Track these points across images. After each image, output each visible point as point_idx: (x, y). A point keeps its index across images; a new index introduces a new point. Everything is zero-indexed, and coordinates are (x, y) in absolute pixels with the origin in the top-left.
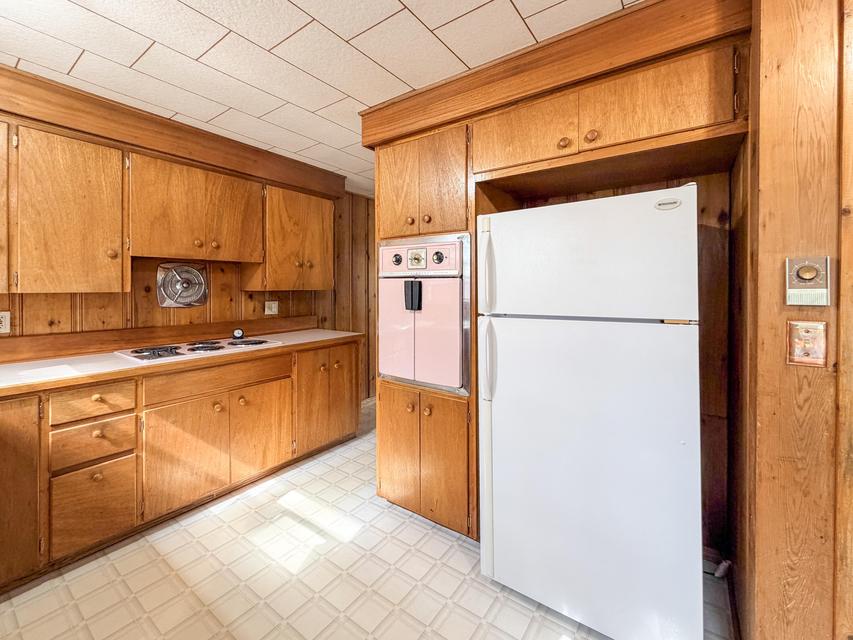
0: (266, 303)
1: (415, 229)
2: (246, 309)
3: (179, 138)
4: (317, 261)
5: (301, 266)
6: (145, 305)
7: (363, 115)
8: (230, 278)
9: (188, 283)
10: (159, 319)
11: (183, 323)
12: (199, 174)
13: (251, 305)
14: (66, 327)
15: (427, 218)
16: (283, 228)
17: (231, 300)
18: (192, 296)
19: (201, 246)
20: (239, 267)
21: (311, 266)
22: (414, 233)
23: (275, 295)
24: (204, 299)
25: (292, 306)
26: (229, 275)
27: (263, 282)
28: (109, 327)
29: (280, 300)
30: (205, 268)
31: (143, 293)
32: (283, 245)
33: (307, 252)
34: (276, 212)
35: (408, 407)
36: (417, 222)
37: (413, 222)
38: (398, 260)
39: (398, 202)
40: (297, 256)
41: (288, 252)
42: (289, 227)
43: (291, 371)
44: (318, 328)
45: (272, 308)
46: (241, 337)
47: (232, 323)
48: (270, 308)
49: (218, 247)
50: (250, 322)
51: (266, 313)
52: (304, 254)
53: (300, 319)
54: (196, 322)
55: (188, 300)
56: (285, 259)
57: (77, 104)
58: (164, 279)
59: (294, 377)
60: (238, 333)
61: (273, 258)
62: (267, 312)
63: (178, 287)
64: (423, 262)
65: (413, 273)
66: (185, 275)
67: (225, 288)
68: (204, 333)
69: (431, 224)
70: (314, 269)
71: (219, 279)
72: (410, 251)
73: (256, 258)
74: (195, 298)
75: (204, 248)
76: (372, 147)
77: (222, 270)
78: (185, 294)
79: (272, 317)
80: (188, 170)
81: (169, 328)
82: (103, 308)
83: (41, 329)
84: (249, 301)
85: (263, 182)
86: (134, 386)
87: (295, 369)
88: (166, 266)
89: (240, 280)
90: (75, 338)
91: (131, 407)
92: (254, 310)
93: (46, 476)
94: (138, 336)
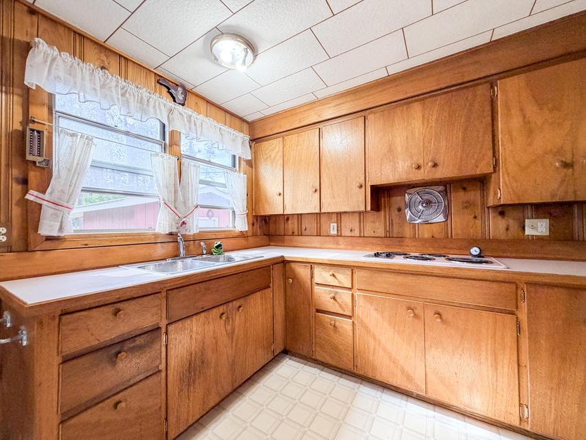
0: (527, 222)
2: (497, 227)
3: (397, 85)
6: (398, 221)
8: (474, 195)
9: (428, 203)
10: (407, 233)
11: (425, 237)
13: (502, 223)
14: (356, 233)
17: (475, 217)
18: (432, 214)
19: (419, 168)
20: (481, 182)
23: (540, 209)
24: (445, 217)
25: (579, 228)
26: (473, 193)
27: (497, 194)
28: (377, 235)
29: (551, 216)
30: (446, 190)
31: (397, 212)
41: (540, 151)
45: (538, 227)
46: (479, 256)
47: (476, 241)
48: (534, 228)
49: (436, 165)
50: (500, 241)
51: (527, 233)
54: (437, 237)
55: (430, 218)
56: (534, 162)
58: (410, 201)
60: (475, 251)
62: (528, 231)
63: (420, 207)
66: (426, 197)
67: (468, 205)
68: (445, 248)
71: (458, 197)
73: (485, 168)
74: (435, 216)
75: (424, 169)
77: (464, 189)
78: (425, 212)
79: (539, 239)
81: (414, 239)
82: (374, 222)
83: (347, 233)
84: (500, 218)
85: (491, 81)
86: (350, 273)
87: (524, 306)
88: (412, 191)
89: (484, 197)
90: (361, 240)
91: (350, 286)
92: (507, 229)
93: (314, 310)
94: (393, 242)
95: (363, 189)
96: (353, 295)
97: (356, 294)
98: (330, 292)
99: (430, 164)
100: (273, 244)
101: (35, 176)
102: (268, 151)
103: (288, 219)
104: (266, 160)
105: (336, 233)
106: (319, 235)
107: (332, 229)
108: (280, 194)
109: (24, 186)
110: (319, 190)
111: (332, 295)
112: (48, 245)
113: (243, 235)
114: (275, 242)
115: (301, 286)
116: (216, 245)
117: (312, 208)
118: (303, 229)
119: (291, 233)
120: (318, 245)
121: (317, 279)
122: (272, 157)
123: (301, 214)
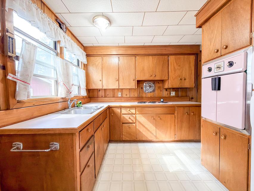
0: (171, 92)
1: (219, 54)
2: (165, 94)
3: (146, 49)
4: (187, 78)
5: (181, 79)
6: (142, 92)
7: (196, 16)
8: (161, 85)
9: (150, 86)
10: (144, 96)
11: (149, 97)
12: (151, 57)
13: (166, 93)
14: (128, 96)
15: (225, 47)
16: (174, 68)
17: (161, 91)
18: (151, 90)
19: (151, 76)
20: (163, 81)
21: (185, 79)
22: (219, 56)
23: (174, 89)
24: (154, 91)
25: (180, 94)
27: (168, 85)
28: (135, 97)
29: (175, 91)
30: (154, 83)
31: (141, 89)
32: (175, 74)
33: (183, 75)
34: (172, 63)
35: (213, 132)
36: (220, 51)
37: (218, 51)
38: (210, 70)
39: (211, 45)
40: (180, 76)
41: (177, 75)
42: (176, 67)
43: (175, 112)
44: (190, 101)
45: (173, 94)
46: (163, 101)
47: (161, 97)
48: (172, 94)
49: (155, 76)
50: (166, 97)
52: (182, 75)
53: (182, 98)
54: (152, 96)
55: (150, 91)
56: (175, 78)
57: (127, 49)
58: (145, 85)
59: (176, 114)
60: (162, 100)
61: (171, 78)
62: (171, 95)
63: (148, 87)
64: (222, 68)
65: (217, 74)
67: (159, 88)
68: (154, 100)
69: (227, 49)
70: (186, 81)
71: (157, 85)
72: (216, 65)
73: (166, 78)
74: (152, 90)
75: (152, 77)
76: (200, 27)
77: (159, 83)
78: (149, 89)
79: (173, 97)
80: (148, 57)
81: (146, 97)
82: (134, 92)
83: (125, 96)
84: (166, 91)
85: (168, 55)
86: (135, 109)
87: (176, 112)
88: (146, 82)
89: (163, 85)
90: (129, 98)
91: (135, 113)
92: (167, 94)
93: (122, 123)
94: (140, 99)
95: (135, 81)
96: (136, 116)
97: (137, 116)
98: (128, 116)
99: (154, 75)
100: (92, 101)
101: (10, 65)
102: (94, 62)
103: (99, 91)
104: (93, 65)
105: (120, 96)
106: (114, 97)
107: (119, 95)
108: (101, 81)
109: (4, 70)
110: (118, 80)
111: (129, 117)
112: (18, 105)
113: (84, 98)
114: (93, 100)
115: (116, 116)
116: (79, 102)
117: (115, 86)
118: (107, 95)
119: (101, 96)
120: (113, 101)
121: (123, 113)
122: (96, 64)
123: (106, 89)
